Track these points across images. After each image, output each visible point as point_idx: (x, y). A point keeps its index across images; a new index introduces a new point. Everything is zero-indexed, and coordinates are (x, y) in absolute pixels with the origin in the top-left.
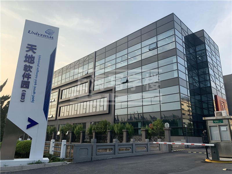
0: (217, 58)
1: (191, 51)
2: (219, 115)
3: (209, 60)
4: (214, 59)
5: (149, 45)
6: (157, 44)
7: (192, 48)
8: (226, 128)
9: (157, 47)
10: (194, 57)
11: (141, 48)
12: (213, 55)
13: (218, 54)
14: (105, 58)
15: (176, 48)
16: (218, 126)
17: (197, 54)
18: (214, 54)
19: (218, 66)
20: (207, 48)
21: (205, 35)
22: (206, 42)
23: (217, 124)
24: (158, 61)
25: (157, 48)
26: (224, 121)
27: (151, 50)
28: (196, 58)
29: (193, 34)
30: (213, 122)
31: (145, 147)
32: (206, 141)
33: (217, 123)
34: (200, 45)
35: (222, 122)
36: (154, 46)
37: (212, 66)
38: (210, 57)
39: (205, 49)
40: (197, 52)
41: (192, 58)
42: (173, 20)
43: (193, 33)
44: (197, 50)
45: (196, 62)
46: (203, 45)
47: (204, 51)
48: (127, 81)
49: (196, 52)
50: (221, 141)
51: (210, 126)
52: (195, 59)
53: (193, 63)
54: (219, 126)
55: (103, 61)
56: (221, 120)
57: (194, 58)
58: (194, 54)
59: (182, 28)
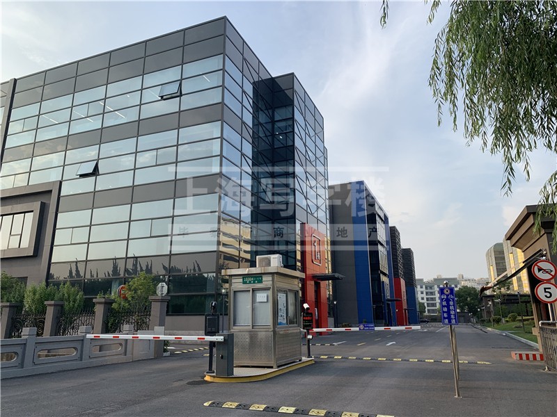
0: (318, 142)
1: (263, 118)
2: (264, 264)
3: (298, 143)
4: (309, 142)
5: (162, 85)
6: (180, 85)
7: (266, 112)
8: (266, 295)
9: (178, 94)
10: (268, 134)
11: (142, 90)
12: (309, 136)
13: (320, 135)
14: (42, 101)
15: (222, 103)
16: (251, 291)
17: (276, 126)
18: (312, 133)
19: (317, 161)
20: (298, 116)
21: (296, 87)
22: (296, 102)
23: (250, 287)
24: (179, 128)
25: (181, 95)
26: (265, 278)
27: (164, 97)
28: (273, 135)
29: (273, 80)
30: (243, 280)
31: (75, 348)
32: (213, 329)
33: (250, 283)
34: (285, 106)
35: (260, 282)
36: (173, 89)
37: (303, 159)
38: (302, 139)
39: (293, 118)
40: (276, 123)
41: (261, 135)
42: (224, 35)
43: (272, 78)
44: (277, 118)
45: (272, 145)
46: (290, 109)
47: (290, 122)
48: (95, 172)
49: (273, 122)
50: (253, 326)
51: (235, 292)
52: (270, 138)
53: (263, 146)
54: (253, 290)
55: (33, 110)
56: (259, 277)
57: (266, 136)
58: (269, 127)
59: (244, 59)
